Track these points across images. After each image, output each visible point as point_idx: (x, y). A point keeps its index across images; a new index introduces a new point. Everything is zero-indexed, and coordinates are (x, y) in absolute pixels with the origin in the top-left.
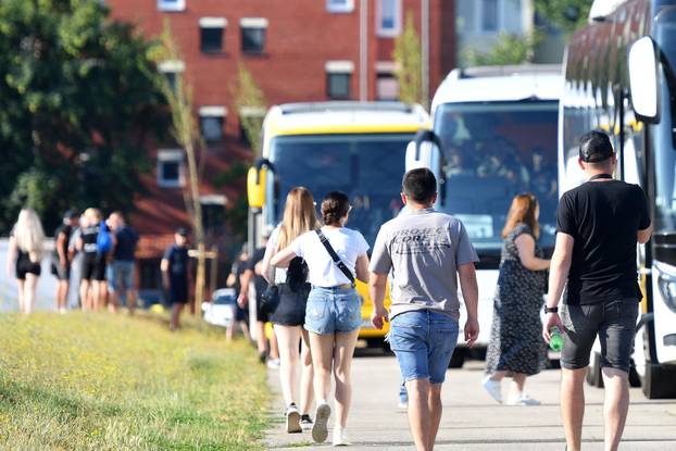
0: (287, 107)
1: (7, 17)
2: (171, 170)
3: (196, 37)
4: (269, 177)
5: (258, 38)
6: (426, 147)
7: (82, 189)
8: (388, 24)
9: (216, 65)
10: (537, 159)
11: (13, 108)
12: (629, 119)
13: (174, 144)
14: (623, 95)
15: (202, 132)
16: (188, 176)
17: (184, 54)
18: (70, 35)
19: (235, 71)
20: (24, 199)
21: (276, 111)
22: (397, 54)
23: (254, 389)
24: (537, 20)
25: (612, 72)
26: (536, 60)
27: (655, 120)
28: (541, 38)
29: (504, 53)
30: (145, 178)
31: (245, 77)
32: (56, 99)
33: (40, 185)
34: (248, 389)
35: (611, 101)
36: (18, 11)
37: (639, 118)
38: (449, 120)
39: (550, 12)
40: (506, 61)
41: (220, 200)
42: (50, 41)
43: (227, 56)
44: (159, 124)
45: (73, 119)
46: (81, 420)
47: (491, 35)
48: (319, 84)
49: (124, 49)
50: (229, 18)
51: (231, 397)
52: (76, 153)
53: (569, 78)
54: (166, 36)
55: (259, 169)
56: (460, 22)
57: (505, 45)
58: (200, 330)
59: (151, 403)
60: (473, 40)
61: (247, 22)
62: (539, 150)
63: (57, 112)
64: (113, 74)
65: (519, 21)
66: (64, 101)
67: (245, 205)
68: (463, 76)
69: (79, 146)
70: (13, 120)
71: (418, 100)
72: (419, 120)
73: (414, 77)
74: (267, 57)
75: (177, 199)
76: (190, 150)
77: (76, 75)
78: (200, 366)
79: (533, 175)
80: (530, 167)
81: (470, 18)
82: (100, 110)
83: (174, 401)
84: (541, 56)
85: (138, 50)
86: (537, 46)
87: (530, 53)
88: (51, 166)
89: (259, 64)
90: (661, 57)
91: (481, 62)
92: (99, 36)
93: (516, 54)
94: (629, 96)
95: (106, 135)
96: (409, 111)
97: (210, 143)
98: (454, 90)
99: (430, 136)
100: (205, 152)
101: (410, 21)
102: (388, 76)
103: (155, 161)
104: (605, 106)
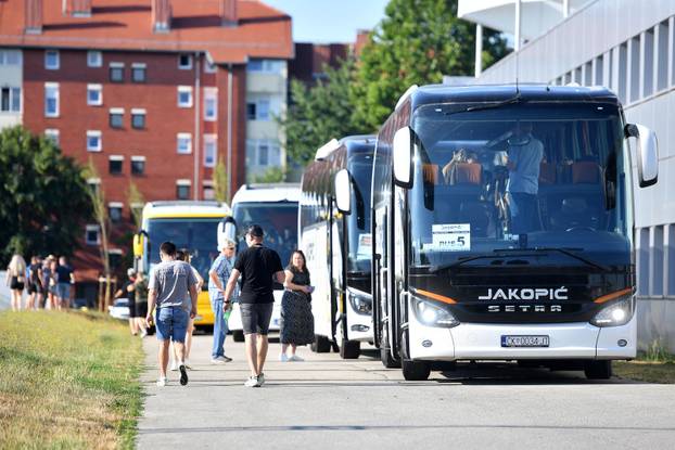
0: (154, 203)
1: (5, 153)
2: (93, 236)
3: (107, 165)
4: (145, 240)
5: (140, 166)
6: (229, 225)
7: (45, 245)
8: (210, 160)
9: (118, 181)
10: (287, 232)
11: (8, 202)
12: (335, 212)
13: (95, 222)
14: (332, 199)
15: (110, 216)
16: (102, 239)
17: (100, 174)
18: (39, 163)
19: (128, 184)
20: (13, 250)
21: (149, 205)
22: (214, 176)
23: (135, 352)
24: (288, 159)
25: (327, 188)
26: (287, 181)
27: (349, 213)
28: (291, 169)
29: (272, 176)
30: (79, 240)
31: (133, 188)
32: (31, 197)
33: (21, 243)
34: (132, 351)
35: (326, 203)
36: (11, 150)
37: (340, 211)
38: (240, 211)
39: (295, 155)
40: (272, 181)
41: (119, 251)
42: (28, 166)
43: (124, 176)
44: (87, 211)
45: (41, 208)
46: (41, 367)
47: (264, 167)
48: (174, 191)
49: (68, 171)
50: (124, 155)
51: (123, 356)
52: (42, 226)
53: (304, 190)
54: (91, 165)
55: (140, 235)
56: (248, 160)
57: (271, 173)
58: (107, 319)
59: (79, 358)
60: (254, 169)
61: (135, 158)
63: (32, 204)
64: (62, 184)
65: (279, 159)
66: (35, 198)
67: (132, 255)
68: (248, 188)
69: (44, 223)
70: (7, 208)
71: (225, 201)
72: (225, 211)
73: (223, 189)
74: (146, 177)
75: (96, 251)
76: (103, 225)
77: (42, 184)
78: (106, 339)
79: (284, 241)
80: (283, 237)
81: (253, 157)
82: (55, 204)
83: (92, 358)
84: (290, 178)
85: (76, 172)
86: (288, 173)
87: (284, 177)
88: (28, 232)
89: (140, 180)
90: (352, 180)
91: (258, 181)
92: (54, 164)
93: (277, 177)
94: (335, 200)
95: (58, 217)
96: (220, 206)
97: (114, 221)
98: (244, 195)
99: (230, 220)
100: (111, 225)
101: (221, 159)
102: (209, 187)
103: (84, 231)
104: (323, 205)
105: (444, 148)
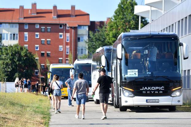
0: (53, 64)
1: (14, 51)
2: (37, 73)
3: (41, 54)
4: (50, 74)
5: (49, 54)
6: (73, 70)
7: (24, 75)
8: (68, 53)
9: (43, 58)
10: (88, 72)
11: (15, 64)
12: (101, 66)
13: (37, 69)
14: (100, 63)
15: (41, 67)
16: (39, 74)
17: (39, 56)
18: (23, 54)
19: (46, 59)
20: (16, 76)
21: (52, 65)
22: (69, 57)
23: (48, 104)
24: (88, 52)
25: (99, 60)
26: (88, 58)
27: (105, 67)
28: (89, 55)
29: (84, 57)
30: (33, 74)
31: (47, 60)
32: (21, 63)
33: (18, 75)
34: (47, 103)
35: (99, 64)
36: (15, 50)
37: (103, 66)
38: (76, 66)
39: (90, 51)
40: (84, 58)
41: (44, 77)
42: (20, 54)
43: (45, 57)
44: (35, 66)
45: (23, 65)
46: (24, 108)
47: (82, 54)
48: (58, 61)
49: (30, 56)
50: (45, 52)
51: (45, 105)
52: (23, 70)
53: (93, 61)
54: (36, 54)
55: (49, 73)
56: (78, 52)
57: (84, 56)
58: (41, 95)
59: (34, 105)
60: (79, 55)
61: (48, 52)
62: (89, 71)
63: (21, 64)
64: (29, 59)
65: (86, 52)
66: (22, 63)
67: (47, 78)
68: (78, 60)
69: (24, 69)
70: (14, 65)
71: (72, 64)
72: (72, 66)
73: (71, 60)
74: (50, 57)
75: (38, 77)
76: (39, 70)
77: (24, 59)
78: (40, 100)
79: (88, 74)
80: (87, 73)
81: (79, 52)
82: (27, 64)
83: (37, 105)
85: (32, 56)
86: (88, 56)
87: (87, 57)
88: (20, 72)
89: (49, 58)
90: (106, 58)
91: (80, 58)
92: (27, 54)
93: (85, 57)
94: (101, 63)
95: (28, 68)
96: (70, 65)
97: (42, 69)
98: (77, 62)
99: (73, 68)
100: (42, 70)
101: (71, 52)
102: (67, 60)
103: (35, 71)
104: (98, 65)
105: (130, 49)
